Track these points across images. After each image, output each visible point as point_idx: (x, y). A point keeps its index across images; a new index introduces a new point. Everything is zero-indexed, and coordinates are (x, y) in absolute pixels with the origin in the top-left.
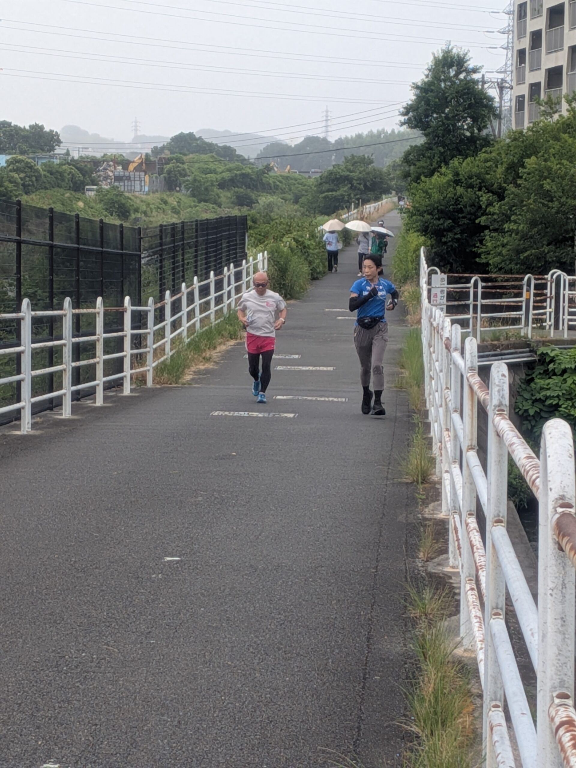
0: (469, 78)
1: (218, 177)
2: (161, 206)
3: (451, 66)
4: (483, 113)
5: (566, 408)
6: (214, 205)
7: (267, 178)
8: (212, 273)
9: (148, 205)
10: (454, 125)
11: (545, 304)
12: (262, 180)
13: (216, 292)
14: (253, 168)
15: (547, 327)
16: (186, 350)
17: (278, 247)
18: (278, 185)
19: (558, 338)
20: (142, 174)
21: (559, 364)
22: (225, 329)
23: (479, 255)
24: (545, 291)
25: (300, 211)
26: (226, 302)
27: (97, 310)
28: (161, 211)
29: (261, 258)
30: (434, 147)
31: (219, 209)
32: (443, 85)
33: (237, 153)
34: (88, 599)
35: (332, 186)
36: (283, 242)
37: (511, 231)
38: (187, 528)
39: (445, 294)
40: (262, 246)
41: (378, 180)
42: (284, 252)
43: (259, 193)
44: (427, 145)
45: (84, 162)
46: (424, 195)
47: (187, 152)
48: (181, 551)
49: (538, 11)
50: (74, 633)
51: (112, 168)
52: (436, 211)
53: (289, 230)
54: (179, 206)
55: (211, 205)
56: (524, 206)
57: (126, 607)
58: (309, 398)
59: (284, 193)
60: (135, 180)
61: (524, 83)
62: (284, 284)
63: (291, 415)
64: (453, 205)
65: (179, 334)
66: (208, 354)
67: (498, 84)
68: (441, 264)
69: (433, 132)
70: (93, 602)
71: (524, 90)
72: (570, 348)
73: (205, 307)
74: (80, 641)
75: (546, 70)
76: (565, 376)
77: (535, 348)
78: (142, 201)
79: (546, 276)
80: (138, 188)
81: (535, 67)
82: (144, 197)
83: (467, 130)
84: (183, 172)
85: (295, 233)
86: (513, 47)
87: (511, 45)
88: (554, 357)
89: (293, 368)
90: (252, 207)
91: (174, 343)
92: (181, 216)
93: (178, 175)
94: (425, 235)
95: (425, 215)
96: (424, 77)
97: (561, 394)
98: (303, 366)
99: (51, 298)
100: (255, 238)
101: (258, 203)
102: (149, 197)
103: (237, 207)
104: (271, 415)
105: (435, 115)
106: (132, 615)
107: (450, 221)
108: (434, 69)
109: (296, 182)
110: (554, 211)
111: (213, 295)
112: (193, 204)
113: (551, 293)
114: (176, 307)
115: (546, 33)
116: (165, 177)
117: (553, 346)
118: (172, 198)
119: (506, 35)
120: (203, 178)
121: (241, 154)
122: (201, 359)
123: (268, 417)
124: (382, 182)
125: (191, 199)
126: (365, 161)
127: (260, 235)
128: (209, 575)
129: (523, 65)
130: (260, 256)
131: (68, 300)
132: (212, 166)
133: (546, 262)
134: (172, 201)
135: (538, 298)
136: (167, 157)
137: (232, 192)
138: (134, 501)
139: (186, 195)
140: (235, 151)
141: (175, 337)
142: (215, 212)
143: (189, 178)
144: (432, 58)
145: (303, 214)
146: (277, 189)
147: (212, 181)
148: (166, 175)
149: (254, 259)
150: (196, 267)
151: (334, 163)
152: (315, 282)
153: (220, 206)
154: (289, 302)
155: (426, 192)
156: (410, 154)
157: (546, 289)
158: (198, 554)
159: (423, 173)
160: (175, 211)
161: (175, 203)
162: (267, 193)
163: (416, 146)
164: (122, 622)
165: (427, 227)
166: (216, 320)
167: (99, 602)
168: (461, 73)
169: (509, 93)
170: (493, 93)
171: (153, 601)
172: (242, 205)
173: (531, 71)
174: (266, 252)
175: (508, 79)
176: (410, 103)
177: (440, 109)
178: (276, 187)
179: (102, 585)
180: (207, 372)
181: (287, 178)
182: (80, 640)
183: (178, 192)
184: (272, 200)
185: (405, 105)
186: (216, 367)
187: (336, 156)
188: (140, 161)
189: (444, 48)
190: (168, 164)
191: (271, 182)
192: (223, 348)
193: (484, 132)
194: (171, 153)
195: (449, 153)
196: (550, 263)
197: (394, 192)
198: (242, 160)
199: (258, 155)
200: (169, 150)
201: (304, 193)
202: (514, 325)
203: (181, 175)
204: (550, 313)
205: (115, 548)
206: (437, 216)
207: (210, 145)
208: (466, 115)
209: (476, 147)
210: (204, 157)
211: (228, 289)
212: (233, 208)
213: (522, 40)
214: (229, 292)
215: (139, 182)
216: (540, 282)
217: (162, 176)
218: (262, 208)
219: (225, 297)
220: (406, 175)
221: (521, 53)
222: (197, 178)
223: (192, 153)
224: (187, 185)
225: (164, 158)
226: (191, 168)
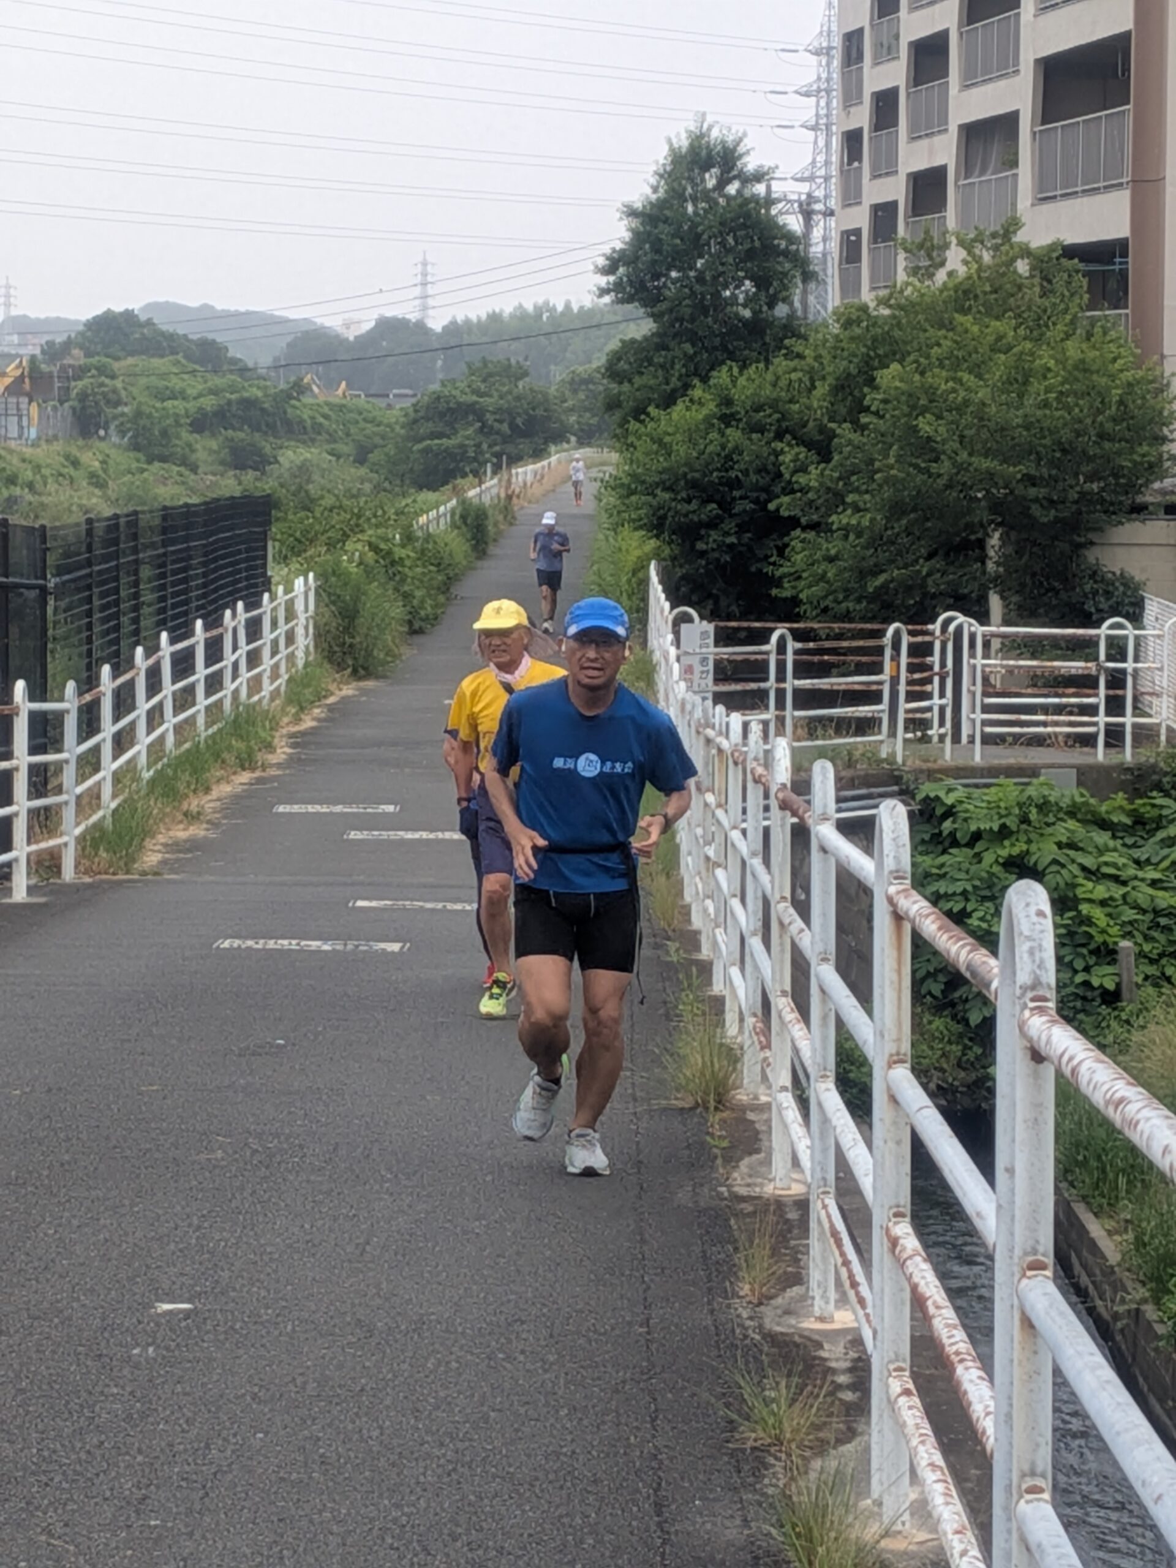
0: (747, 193)
1: (188, 406)
2: (65, 471)
3: (706, 167)
4: (780, 269)
5: (982, 919)
6: (181, 469)
7: (296, 408)
8: (199, 623)
9: (38, 468)
10: (717, 295)
11: (928, 688)
12: (285, 412)
13: (207, 666)
14: (266, 387)
15: (935, 739)
16: (146, 796)
17: (338, 563)
18: (320, 425)
19: (961, 762)
20: (24, 400)
21: (966, 820)
22: (229, 748)
23: (778, 583)
24: (929, 659)
25: (370, 480)
26: (230, 686)
28: (67, 482)
29: (302, 589)
30: (672, 344)
31: (195, 478)
32: (690, 209)
33: (230, 354)
35: (440, 427)
36: (346, 552)
37: (846, 530)
39: (711, 666)
40: (301, 560)
41: (540, 412)
42: (349, 573)
43: (279, 442)
44: (656, 340)
46: (655, 447)
47: (121, 354)
49: (889, 48)
52: (682, 483)
53: (357, 525)
54: (105, 471)
55: (176, 469)
56: (879, 471)
58: (429, 905)
59: (335, 441)
60: (6, 415)
61: (860, 203)
62: (351, 646)
63: (396, 947)
64: (718, 470)
65: (131, 761)
66: (193, 804)
67: (801, 205)
68: (694, 598)
69: (671, 310)
71: (860, 218)
72: (987, 786)
73: (185, 699)
75: (909, 175)
76: (979, 847)
77: (912, 787)
78: (24, 460)
79: (930, 627)
80: (14, 432)
81: (885, 168)
82: (28, 451)
83: (745, 306)
84: (111, 396)
85: (370, 532)
86: (828, 126)
87: (823, 121)
88: (953, 806)
89: (385, 835)
90: (264, 473)
91: (120, 782)
93: (102, 403)
94: (657, 536)
95: (658, 492)
96: (649, 191)
97: (969, 888)
98: (406, 830)
101: (277, 462)
102: (38, 451)
103: (231, 473)
104: (350, 947)
105: (674, 274)
107: (714, 506)
108: (670, 174)
109: (360, 418)
110: (941, 482)
111: (201, 672)
112: (135, 465)
113: (943, 664)
114: (124, 701)
115: (908, 95)
116: (73, 409)
117: (951, 782)
118: (90, 454)
119: (814, 99)
120: (157, 410)
121: (238, 355)
122: (179, 816)
123: (343, 952)
124: (549, 418)
125: (132, 454)
126: (513, 373)
127: (292, 536)
129: (856, 164)
130: (299, 583)
132: (175, 383)
133: (925, 595)
134: (91, 460)
135: (917, 676)
136: (76, 363)
137: (221, 438)
139: (120, 447)
140: (226, 349)
141: (121, 767)
142: (184, 483)
143: (126, 410)
144: (665, 150)
145: (377, 487)
146: (319, 434)
147: (176, 415)
148: (75, 403)
149: (287, 591)
151: (440, 376)
152: (418, 639)
153: (194, 469)
154: (362, 684)
155: (660, 442)
156: (619, 359)
157: (931, 654)
159: (650, 401)
160: (97, 481)
161: (97, 464)
162: (298, 441)
163: (633, 341)
165: (664, 518)
166: (208, 726)
168: (729, 181)
169: (822, 223)
170: (794, 223)
172: (242, 467)
173: (875, 177)
174: (311, 575)
175: (819, 193)
176: (619, 246)
177: (681, 259)
178: (318, 429)
180: (193, 845)
181: (341, 409)
183: (102, 439)
184: (308, 455)
185: (608, 251)
186: (211, 835)
187: (445, 361)
188: (18, 373)
189: (692, 128)
190: (80, 378)
191: (305, 417)
192: (226, 789)
193: (781, 310)
194: (86, 356)
195: (705, 355)
196: (934, 596)
197: (573, 439)
198: (243, 370)
199: (276, 359)
200: (81, 347)
201: (377, 440)
202: (863, 735)
203: (108, 402)
204: (942, 709)
206: (684, 494)
207: (172, 337)
208: (741, 274)
209: (764, 344)
210: (159, 363)
211: (233, 658)
212: (224, 477)
213: (852, 110)
214: (236, 665)
215: (16, 418)
216: (919, 639)
217: (66, 405)
218: (288, 476)
219: (228, 674)
220: (612, 404)
221: (852, 139)
222: (146, 410)
223: (132, 354)
224: (122, 424)
225: (70, 366)
226: (130, 388)
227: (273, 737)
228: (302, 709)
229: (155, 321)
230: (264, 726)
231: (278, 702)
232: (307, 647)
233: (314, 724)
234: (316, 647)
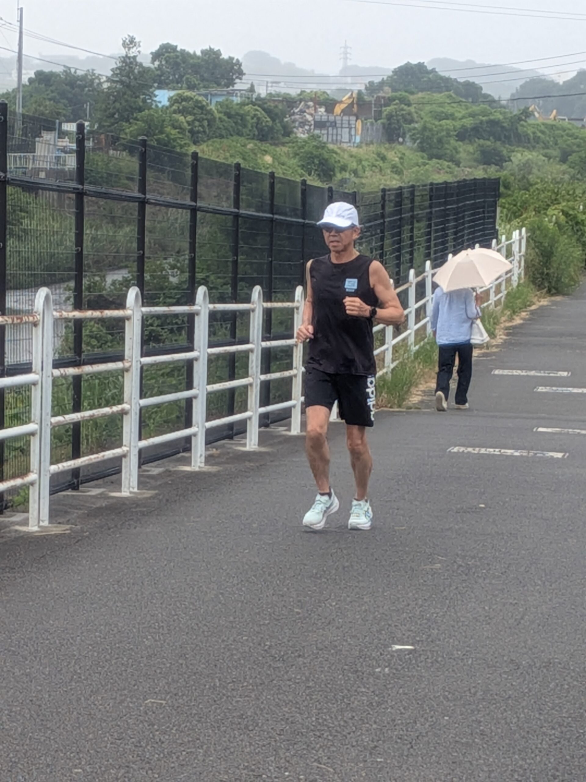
1: (456, 124)
2: (377, 163)
6: (450, 164)
7: (523, 126)
8: (450, 256)
9: (360, 161)
12: (517, 129)
14: (505, 113)
16: (413, 362)
17: (541, 223)
18: (539, 137)
20: (353, 118)
25: (569, 173)
27: (295, 304)
28: (377, 170)
29: (518, 238)
31: (457, 169)
33: (484, 92)
34: (290, 698)
36: (548, 216)
38: (421, 606)
40: (518, 220)
42: (549, 229)
43: (512, 148)
45: (274, 101)
47: (414, 90)
48: (415, 637)
50: (273, 743)
51: (312, 111)
53: (556, 200)
54: (402, 164)
55: (447, 163)
57: (342, 711)
58: (584, 432)
59: (548, 148)
60: (342, 127)
62: (548, 274)
63: (559, 455)
65: (405, 340)
70: (297, 703)
74: (282, 756)
78: (351, 156)
80: (346, 138)
82: (354, 150)
84: (408, 117)
85: (564, 204)
89: (560, 390)
90: (502, 167)
91: (397, 351)
92: (404, 177)
93: (402, 121)
98: (574, 387)
99: (234, 287)
100: (509, 210)
101: (511, 160)
102: (361, 150)
103: (481, 167)
104: (531, 454)
106: (350, 721)
109: (563, 133)
112: (421, 161)
116: (383, 124)
118: (393, 153)
120: (436, 126)
121: (489, 92)
123: (527, 457)
125: (419, 154)
127: (515, 205)
128: (453, 671)
130: (516, 235)
131: (257, 289)
132: (448, 109)
134: (393, 156)
136: (387, 96)
137: (476, 145)
138: (348, 567)
139: (412, 149)
140: (481, 88)
141: (398, 343)
142: (451, 173)
143: (416, 125)
145: (573, 177)
146: (538, 143)
147: (448, 130)
148: (385, 121)
149: (508, 239)
150: (428, 248)
153: (458, 164)
154: (553, 298)
158: (438, 642)
160: (397, 170)
161: (397, 159)
162: (524, 147)
164: (337, 731)
167: (306, 703)
171: (379, 704)
172: (487, 162)
174: (524, 230)
178: (537, 140)
179: (307, 680)
181: (552, 127)
182: (281, 753)
183: (401, 144)
184: (530, 157)
188: (350, 101)
190: (388, 105)
191: (529, 132)
194: (393, 91)
198: (491, 101)
199: (513, 95)
200: (390, 86)
201: (575, 148)
203: (405, 120)
205: (323, 629)
207: (447, 80)
210: (438, 96)
212: (476, 168)
215: (347, 130)
217: (379, 122)
218: (516, 169)
222: (428, 125)
223: (422, 90)
224: (414, 135)
225: (384, 98)
226: (420, 112)
227: (495, 329)
228: (514, 312)
229: (437, 70)
230: (489, 322)
231: (499, 308)
232: (520, 274)
233: (521, 322)
234: (526, 274)
